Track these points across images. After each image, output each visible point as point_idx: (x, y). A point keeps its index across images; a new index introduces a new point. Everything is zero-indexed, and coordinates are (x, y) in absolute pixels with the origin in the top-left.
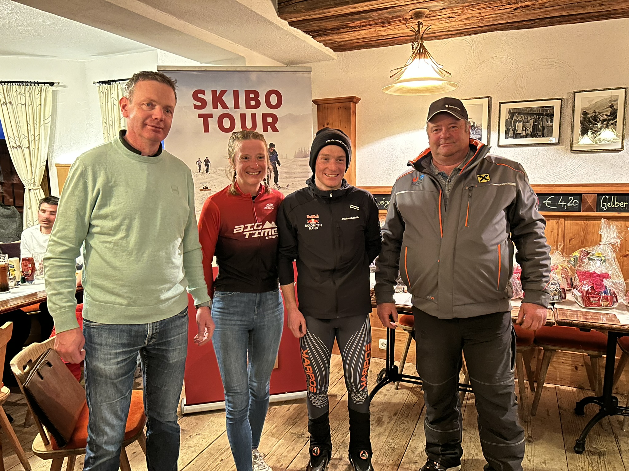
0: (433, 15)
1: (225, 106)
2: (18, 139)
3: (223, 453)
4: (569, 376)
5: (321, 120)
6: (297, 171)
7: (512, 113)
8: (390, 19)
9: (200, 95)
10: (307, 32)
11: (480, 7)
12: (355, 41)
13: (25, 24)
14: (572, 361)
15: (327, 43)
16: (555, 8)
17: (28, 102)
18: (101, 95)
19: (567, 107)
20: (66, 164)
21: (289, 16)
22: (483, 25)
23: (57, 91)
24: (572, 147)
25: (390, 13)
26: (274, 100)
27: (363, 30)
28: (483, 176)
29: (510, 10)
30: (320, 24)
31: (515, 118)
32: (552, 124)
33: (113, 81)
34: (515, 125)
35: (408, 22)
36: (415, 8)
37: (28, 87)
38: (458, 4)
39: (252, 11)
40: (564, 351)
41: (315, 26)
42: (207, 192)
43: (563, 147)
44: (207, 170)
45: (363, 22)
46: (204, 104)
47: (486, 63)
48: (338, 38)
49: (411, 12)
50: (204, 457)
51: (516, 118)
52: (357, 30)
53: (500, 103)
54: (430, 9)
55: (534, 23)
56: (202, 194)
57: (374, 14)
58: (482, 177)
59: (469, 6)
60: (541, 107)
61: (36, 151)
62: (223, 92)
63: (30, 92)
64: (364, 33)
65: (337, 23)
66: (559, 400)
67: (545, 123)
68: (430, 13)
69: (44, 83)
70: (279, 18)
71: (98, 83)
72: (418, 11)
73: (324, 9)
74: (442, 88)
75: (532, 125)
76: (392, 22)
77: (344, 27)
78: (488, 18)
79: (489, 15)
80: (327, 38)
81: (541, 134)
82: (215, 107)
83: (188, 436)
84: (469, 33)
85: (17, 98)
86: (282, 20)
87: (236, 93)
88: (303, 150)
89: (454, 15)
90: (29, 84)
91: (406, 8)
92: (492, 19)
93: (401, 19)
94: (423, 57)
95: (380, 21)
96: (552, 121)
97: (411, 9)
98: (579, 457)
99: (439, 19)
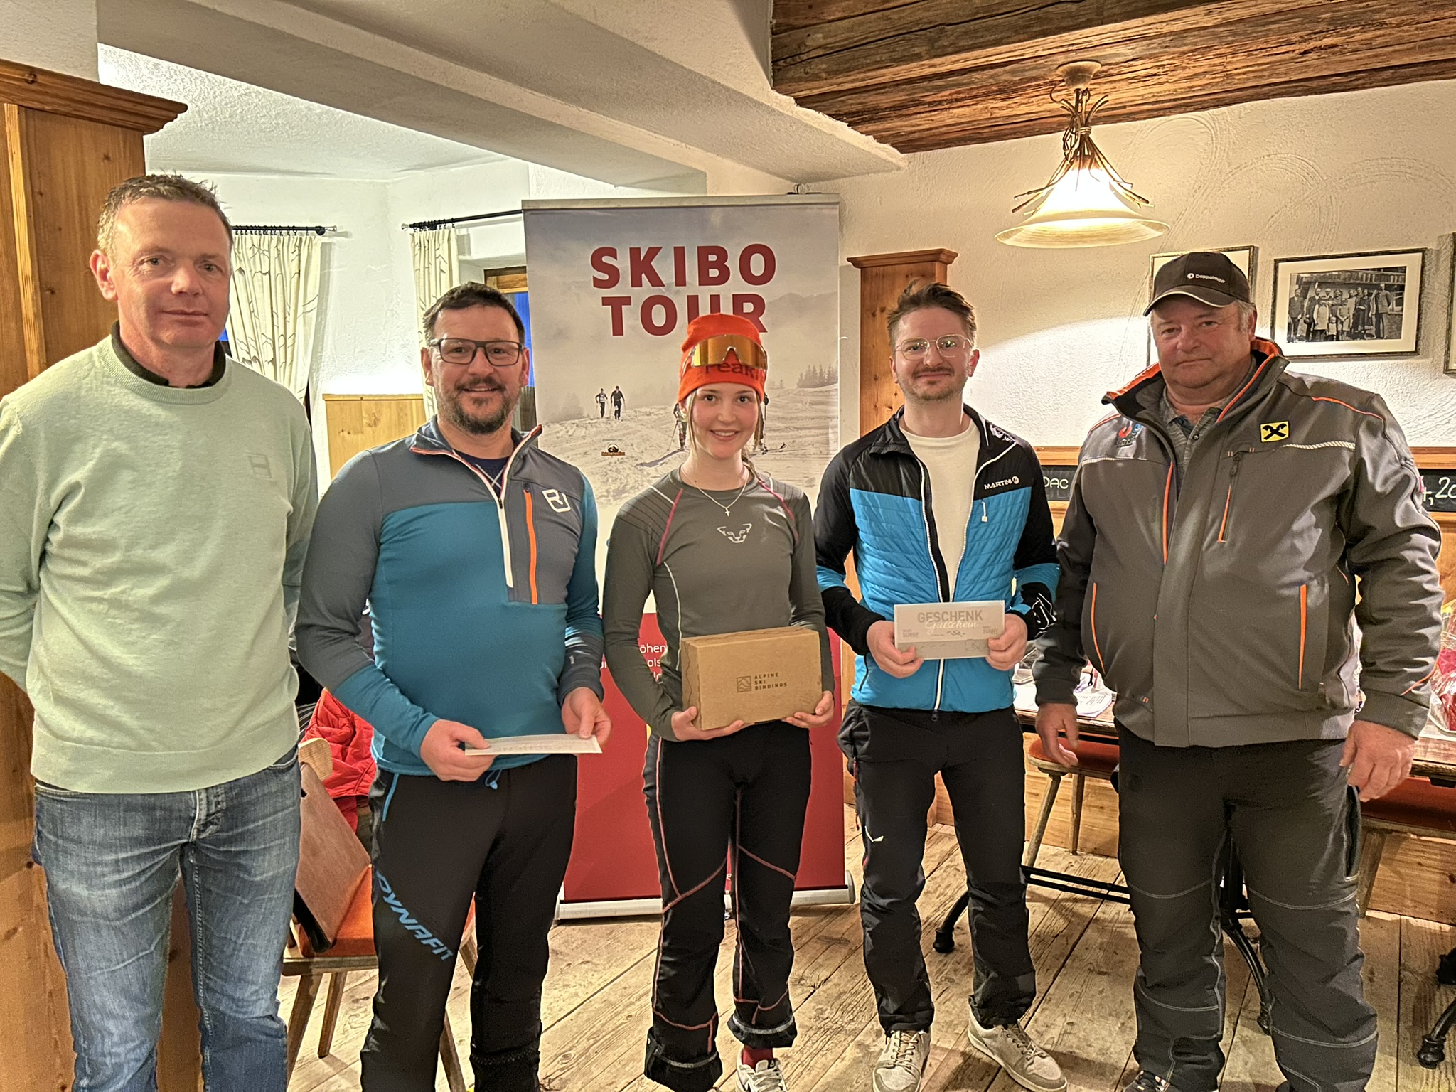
0: (1112, 71)
1: (656, 281)
2: (253, 344)
3: (633, 1003)
4: (1436, 897)
5: (868, 303)
6: (804, 414)
7: (1304, 285)
8: (1015, 84)
9: (606, 259)
10: (837, 116)
11: (1218, 52)
12: (944, 129)
13: (273, 113)
14: (1441, 861)
15: (882, 137)
16: (1397, 48)
17: (275, 268)
18: (417, 251)
19: (1437, 269)
20: (344, 396)
21: (795, 86)
22: (1234, 87)
23: (330, 244)
24: (1447, 362)
25: (1013, 72)
26: (757, 265)
27: (958, 107)
28: (1275, 426)
29: (1291, 55)
30: (862, 100)
31: (1311, 293)
32: (1400, 308)
33: (440, 222)
34: (1310, 310)
35: (1057, 88)
36: (1069, 60)
37: (275, 237)
38: (1167, 49)
39: (714, 82)
40: (1423, 838)
41: (853, 103)
42: (616, 458)
43: (1428, 361)
44: (617, 413)
45: (957, 93)
46: (614, 276)
47: (1244, 170)
48: (906, 126)
49: (1061, 69)
50: (593, 1008)
51: (1314, 294)
52: (946, 109)
53: (1277, 261)
54: (1103, 62)
55: (1357, 80)
56: (607, 462)
57: (979, 77)
58: (1271, 428)
59: (1192, 51)
60: (1374, 269)
61: (288, 368)
62: (653, 252)
63: (280, 247)
64: (961, 113)
65: (899, 97)
66: (1403, 951)
67: (1383, 306)
68: (1105, 68)
69: (307, 229)
70: (774, 93)
71: (412, 226)
72: (1075, 67)
73: (869, 70)
74: (1133, 232)
75: (1352, 311)
76: (1023, 89)
77: (917, 103)
78: (1244, 73)
79: (1244, 67)
80: (881, 127)
81: (1374, 333)
82: (636, 282)
83: (565, 964)
84: (1206, 105)
85: (254, 261)
86: (780, 96)
87: (680, 254)
88: (818, 371)
89: (1161, 70)
90: (278, 232)
91: (1048, 62)
92: (1252, 75)
93: (1041, 82)
94: (1087, 166)
95: (994, 88)
96: (1400, 302)
97: (1060, 62)
98: (1428, 1075)
99: (1128, 79)
